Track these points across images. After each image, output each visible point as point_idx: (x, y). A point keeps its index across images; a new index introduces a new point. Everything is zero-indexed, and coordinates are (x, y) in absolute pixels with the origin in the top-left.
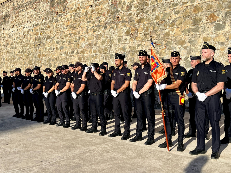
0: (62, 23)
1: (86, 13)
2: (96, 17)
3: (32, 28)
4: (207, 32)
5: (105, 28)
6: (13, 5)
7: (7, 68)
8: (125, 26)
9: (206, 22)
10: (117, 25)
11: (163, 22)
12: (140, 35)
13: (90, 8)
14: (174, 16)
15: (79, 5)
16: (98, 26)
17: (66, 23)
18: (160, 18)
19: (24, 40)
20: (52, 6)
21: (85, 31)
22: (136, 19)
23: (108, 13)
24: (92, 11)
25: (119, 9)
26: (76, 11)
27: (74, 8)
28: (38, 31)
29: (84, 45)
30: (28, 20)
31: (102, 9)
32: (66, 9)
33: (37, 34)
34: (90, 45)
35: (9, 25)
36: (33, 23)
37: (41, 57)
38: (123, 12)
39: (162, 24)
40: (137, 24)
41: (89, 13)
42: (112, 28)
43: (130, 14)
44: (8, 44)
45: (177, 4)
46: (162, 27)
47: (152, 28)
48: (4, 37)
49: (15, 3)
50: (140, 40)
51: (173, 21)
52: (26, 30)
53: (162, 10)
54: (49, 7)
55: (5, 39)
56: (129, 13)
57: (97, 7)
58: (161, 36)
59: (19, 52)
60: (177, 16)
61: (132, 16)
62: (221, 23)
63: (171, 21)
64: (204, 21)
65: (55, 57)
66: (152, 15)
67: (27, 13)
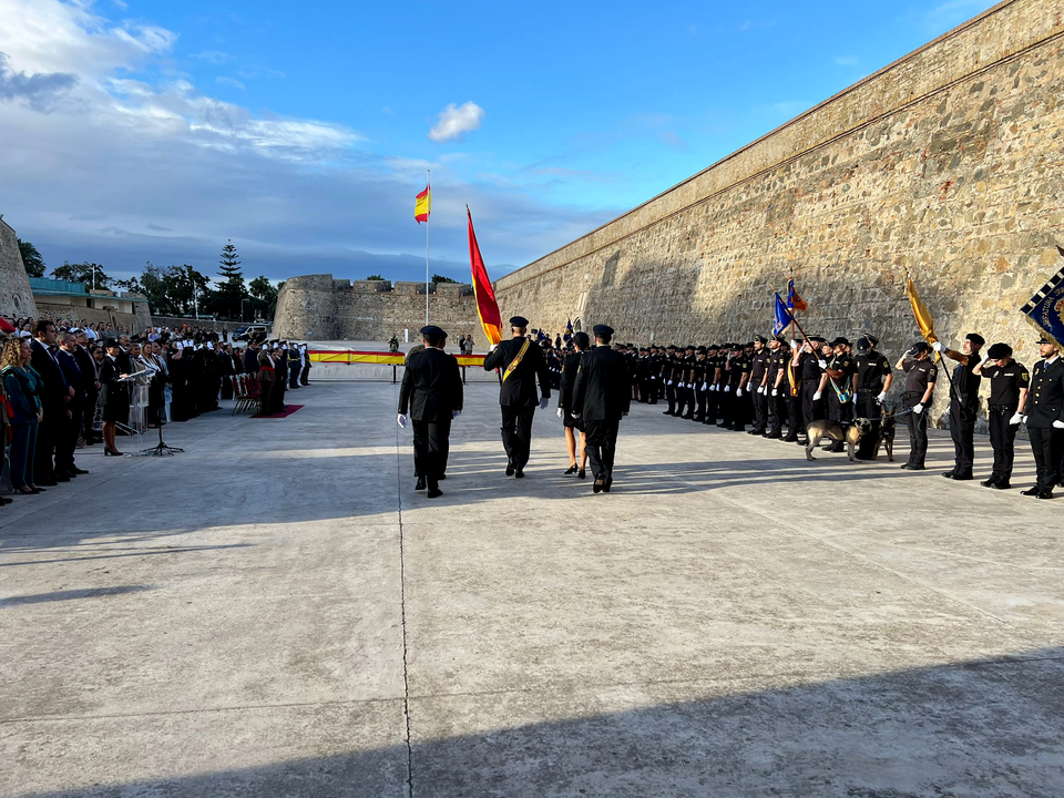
0: (781, 255)
1: (822, 238)
2: (836, 247)
3: (732, 262)
4: (989, 291)
5: (847, 270)
6: (707, 211)
7: (684, 338)
8: (876, 269)
9: (992, 271)
10: (865, 265)
11: (931, 266)
12: (897, 288)
13: (829, 230)
14: (949, 257)
15: (812, 222)
16: (836, 265)
17: (788, 256)
18: (930, 258)
19: (718, 285)
20: (770, 219)
21: (815, 273)
22: (894, 257)
23: (854, 241)
24: (831, 236)
25: (872, 235)
26: (806, 233)
27: (804, 227)
28: (742, 269)
29: (810, 301)
30: (729, 244)
31: (847, 232)
32: (792, 229)
33: (739, 274)
34: (819, 300)
35: (696, 252)
36: (736, 251)
37: (741, 320)
38: (876, 244)
39: (930, 269)
40: (894, 266)
41: (826, 239)
42: (856, 271)
43: (887, 247)
44: (690, 292)
45: (956, 235)
46: (930, 275)
47: (915, 276)
48: (685, 277)
49: (711, 208)
50: (894, 297)
51: (947, 266)
52: (723, 264)
53: (934, 243)
54: (764, 220)
55: (687, 280)
56: (886, 244)
57: (839, 228)
58: (926, 292)
59: (706, 309)
60: (953, 256)
61: (889, 251)
62: (1011, 275)
63: (943, 266)
64: (989, 270)
66: (919, 252)
67: (728, 232)
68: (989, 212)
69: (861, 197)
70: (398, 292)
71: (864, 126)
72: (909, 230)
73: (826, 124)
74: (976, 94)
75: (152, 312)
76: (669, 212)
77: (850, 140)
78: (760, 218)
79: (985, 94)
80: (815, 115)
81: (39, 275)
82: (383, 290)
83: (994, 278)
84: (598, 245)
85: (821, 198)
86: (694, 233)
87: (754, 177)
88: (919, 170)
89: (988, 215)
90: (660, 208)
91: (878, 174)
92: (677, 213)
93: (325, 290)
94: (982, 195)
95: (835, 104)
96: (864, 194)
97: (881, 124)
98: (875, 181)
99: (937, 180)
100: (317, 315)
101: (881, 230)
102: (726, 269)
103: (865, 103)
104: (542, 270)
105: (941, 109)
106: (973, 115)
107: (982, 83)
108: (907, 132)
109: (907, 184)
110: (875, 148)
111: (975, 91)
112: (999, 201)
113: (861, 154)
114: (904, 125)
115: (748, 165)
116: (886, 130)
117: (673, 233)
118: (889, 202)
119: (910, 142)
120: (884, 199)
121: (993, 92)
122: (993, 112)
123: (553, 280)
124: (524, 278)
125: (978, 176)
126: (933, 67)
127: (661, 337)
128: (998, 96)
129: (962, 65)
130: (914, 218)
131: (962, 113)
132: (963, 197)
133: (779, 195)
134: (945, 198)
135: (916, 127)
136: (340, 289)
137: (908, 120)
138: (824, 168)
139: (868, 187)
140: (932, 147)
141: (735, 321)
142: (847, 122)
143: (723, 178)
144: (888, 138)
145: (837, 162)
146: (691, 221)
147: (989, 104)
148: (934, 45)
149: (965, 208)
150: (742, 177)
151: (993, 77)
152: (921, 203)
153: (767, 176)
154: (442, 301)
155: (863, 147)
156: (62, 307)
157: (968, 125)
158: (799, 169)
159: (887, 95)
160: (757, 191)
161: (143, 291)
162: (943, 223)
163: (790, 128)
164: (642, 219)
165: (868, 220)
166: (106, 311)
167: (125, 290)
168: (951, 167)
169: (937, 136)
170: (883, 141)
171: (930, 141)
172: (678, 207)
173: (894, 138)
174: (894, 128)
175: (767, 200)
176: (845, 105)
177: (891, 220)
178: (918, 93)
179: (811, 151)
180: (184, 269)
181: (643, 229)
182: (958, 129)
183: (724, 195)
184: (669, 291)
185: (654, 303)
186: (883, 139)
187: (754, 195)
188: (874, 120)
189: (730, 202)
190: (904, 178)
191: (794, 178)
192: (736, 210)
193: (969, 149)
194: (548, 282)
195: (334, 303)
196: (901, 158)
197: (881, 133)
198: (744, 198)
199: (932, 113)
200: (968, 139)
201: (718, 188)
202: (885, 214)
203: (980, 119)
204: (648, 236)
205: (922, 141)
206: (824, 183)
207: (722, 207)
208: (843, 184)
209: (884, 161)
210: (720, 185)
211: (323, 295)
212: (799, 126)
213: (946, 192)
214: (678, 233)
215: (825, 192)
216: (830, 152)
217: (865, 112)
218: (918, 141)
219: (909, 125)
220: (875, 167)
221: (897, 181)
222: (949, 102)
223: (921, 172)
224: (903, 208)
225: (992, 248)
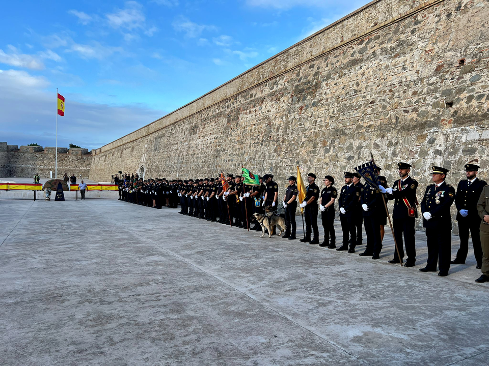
0: (234, 138)
1: (251, 130)
2: (257, 135)
3: (213, 141)
4: (320, 154)
5: (262, 145)
6: (201, 117)
7: (193, 176)
8: (274, 145)
9: (321, 146)
10: (269, 143)
11: (297, 142)
12: (283, 153)
13: (254, 127)
14: (303, 140)
15: (247, 123)
16: (257, 143)
17: (237, 138)
18: (295, 140)
19: (207, 151)
20: (229, 121)
21: (248, 147)
22: (281, 139)
23: (265, 132)
24: (255, 130)
25: (272, 130)
26: (244, 128)
27: (243, 125)
28: (217, 144)
29: (247, 159)
30: (211, 132)
31: (261, 128)
32: (238, 126)
33: (216, 146)
34: (251, 158)
35: (197, 135)
36: (214, 136)
37: (218, 167)
38: (274, 133)
39: (296, 145)
40: (281, 144)
42: (266, 146)
43: (278, 135)
44: (195, 154)
45: (306, 130)
46: (296, 148)
47: (290, 148)
48: (192, 147)
49: (203, 116)
50: (282, 157)
51: (303, 143)
52: (209, 141)
53: (297, 133)
54: (226, 122)
55: (193, 149)
56: (278, 133)
57: (258, 126)
58: (295, 155)
59: (202, 162)
60: (305, 139)
62: (328, 147)
63: (301, 143)
64: (319, 145)
65: (227, 168)
66: (291, 137)
67: (211, 126)
68: (319, 120)
69: (267, 112)
70: (46, 152)
71: (267, 81)
72: (287, 127)
73: (252, 79)
74: (311, 69)
76: (184, 116)
77: (262, 87)
78: (224, 121)
79: (315, 69)
80: (246, 75)
82: (37, 151)
83: (322, 149)
84: (151, 131)
85: (250, 112)
86: (196, 127)
87: (221, 102)
88: (290, 101)
89: (318, 121)
90: (180, 114)
91: (273, 102)
92: (188, 117)
94: (316, 113)
95: (255, 71)
96: (268, 111)
97: (274, 80)
98: (272, 105)
99: (297, 106)
101: (276, 127)
102: (210, 144)
103: (267, 71)
104: (124, 142)
105: (298, 75)
106: (310, 78)
107: (314, 65)
108: (285, 84)
109: (285, 107)
110: (272, 91)
111: (311, 68)
112: (322, 115)
113: (266, 93)
114: (283, 81)
115: (218, 96)
116: (276, 83)
117: (186, 126)
118: (278, 115)
119: (286, 89)
120: (277, 113)
121: (318, 68)
122: (318, 77)
123: (130, 147)
124: (115, 146)
125: (314, 104)
126: (294, 57)
127: (182, 175)
128: (320, 70)
129: (306, 57)
130: (289, 123)
131: (306, 77)
132: (308, 113)
133: (232, 110)
134: (301, 114)
135: (288, 82)
136: (12, 150)
137: (285, 79)
138: (251, 99)
139: (269, 108)
140: (295, 91)
141: (215, 168)
142: (260, 78)
143: (208, 102)
144: (277, 87)
145: (257, 96)
146: (195, 121)
147: (317, 73)
148: (294, 47)
149: (309, 118)
150: (216, 102)
151: (318, 62)
152: (291, 116)
153: (227, 102)
154: (72, 157)
155: (267, 90)
157: (309, 82)
158: (241, 99)
159: (276, 68)
160: (223, 109)
162: (300, 125)
163: (236, 80)
164: (172, 119)
165: (270, 123)
168: (302, 101)
169: (297, 86)
170: (275, 88)
171: (294, 89)
172: (188, 115)
173: (280, 87)
174: (280, 82)
175: (227, 112)
176: (259, 71)
177: (279, 123)
178: (289, 68)
179: (245, 91)
181: (172, 124)
182: (305, 83)
183: (209, 110)
184: (185, 153)
185: (178, 159)
186: (275, 87)
187: (222, 110)
188: (271, 79)
189: (211, 113)
190: (284, 104)
191: (239, 103)
192: (214, 117)
193: (310, 93)
194: (127, 148)
195: (8, 157)
196: (282, 96)
197: (274, 84)
198: (217, 111)
199: (294, 77)
200: (309, 88)
201: (206, 106)
202: (277, 120)
203: (313, 80)
204: (175, 127)
205: (291, 89)
206: (251, 106)
207: (208, 115)
208: (259, 106)
209: (276, 96)
210: (207, 105)
212: (240, 79)
213: (301, 111)
214: (188, 126)
215: (252, 110)
216: (254, 92)
217: (267, 75)
218: (289, 88)
219: (285, 81)
220: (272, 99)
221: (281, 106)
222: (301, 72)
223: (291, 102)
224: (284, 118)
225: (321, 136)
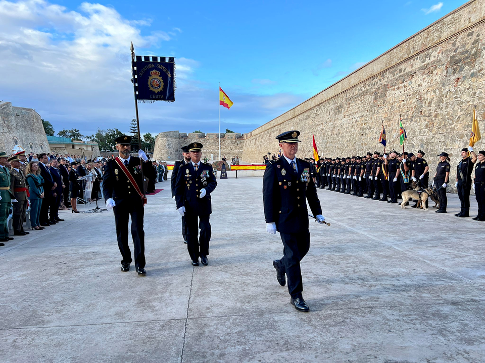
0: (381, 115)
1: (400, 106)
2: (406, 111)
3: (358, 119)
5: (412, 121)
6: (346, 96)
8: (425, 120)
9: (480, 119)
10: (420, 119)
11: (451, 118)
12: (435, 128)
13: (403, 103)
14: (459, 113)
15: (395, 99)
16: (407, 119)
17: (384, 116)
18: (450, 114)
19: (352, 130)
20: (375, 99)
21: (396, 123)
22: (434, 114)
23: (415, 108)
24: (404, 105)
25: (423, 104)
26: (392, 104)
27: (391, 102)
28: (363, 122)
29: (395, 136)
30: (357, 111)
31: (411, 103)
32: (385, 103)
33: (362, 125)
35: (342, 115)
36: (360, 114)
37: (363, 145)
38: (425, 108)
40: (433, 119)
41: (402, 107)
42: (416, 121)
43: (430, 110)
44: (339, 133)
45: (463, 103)
46: (450, 122)
47: (444, 123)
48: (337, 127)
49: (348, 95)
50: (434, 132)
51: (459, 117)
52: (354, 120)
53: (452, 107)
54: (373, 99)
55: (338, 128)
56: (430, 108)
57: (407, 102)
58: (449, 130)
59: (347, 141)
60: (462, 113)
63: (457, 118)
65: (373, 146)
66: (445, 112)
67: (356, 105)
68: (478, 92)
69: (417, 87)
70: (208, 138)
71: (418, 54)
72: (441, 101)
73: (401, 54)
74: (470, 37)
75: (100, 150)
76: (329, 97)
77: (412, 61)
78: (371, 98)
79: (474, 37)
80: (395, 50)
81: (52, 135)
82: (201, 137)
83: (481, 123)
84: (297, 113)
85: (399, 88)
86: (341, 106)
87: (367, 80)
88: (444, 73)
89: (477, 93)
90: (325, 95)
91: (425, 76)
92: (333, 97)
93: (176, 138)
94: (474, 84)
95: (404, 45)
96: (419, 86)
97: (426, 53)
98: (424, 79)
99: (453, 78)
100: (172, 149)
101: (427, 102)
102: (356, 122)
103: (418, 44)
104: (272, 126)
105: (454, 44)
106: (469, 47)
107: (473, 32)
108: (438, 56)
109: (439, 80)
110: (424, 64)
111: (469, 36)
112: (482, 86)
113: (417, 67)
114: (436, 53)
115: (364, 74)
116: (428, 56)
117: (331, 107)
118: (431, 89)
119: (440, 60)
120: (429, 87)
121: (478, 36)
122: (478, 45)
123: (277, 130)
124: (265, 129)
125: (473, 75)
126: (449, 26)
127: (327, 154)
128: (481, 37)
129: (463, 24)
130: (443, 96)
131: (464, 46)
132: (465, 85)
133: (379, 87)
134: (457, 86)
135: (442, 54)
136: (182, 137)
137: (438, 50)
138: (400, 74)
139: (421, 82)
140: (450, 62)
141: (361, 146)
142: (410, 52)
143: (353, 81)
144: (429, 59)
145: (406, 71)
146: (339, 101)
147: (476, 41)
148: (449, 15)
149: (466, 90)
150: (362, 80)
151: (478, 29)
152: (445, 89)
153: (374, 79)
154: (228, 141)
155: (418, 64)
156: (61, 149)
157: (467, 51)
158: (388, 75)
159: (428, 39)
160: (369, 86)
161: (96, 141)
162: (456, 98)
163: (384, 56)
164: (317, 101)
165: (421, 98)
166: (80, 150)
167: (89, 140)
168: (459, 72)
169: (452, 57)
170: (427, 61)
171: (449, 60)
172: (333, 95)
173: (432, 59)
174: (432, 54)
175: (374, 90)
176: (409, 45)
177: (432, 97)
178: (443, 38)
179: (393, 67)
180: (115, 130)
181: (317, 105)
182: (462, 53)
183: (354, 88)
184: (330, 133)
185: (323, 139)
186: (427, 60)
187: (368, 88)
188: (423, 51)
189: (357, 91)
190: (437, 77)
191: (386, 79)
192: (360, 95)
193: (467, 63)
194: (275, 131)
195: (179, 143)
196: (436, 68)
197: (426, 57)
198: (363, 89)
199: (450, 47)
200: (467, 58)
201: (351, 86)
202: (429, 94)
203: (472, 49)
204: (320, 108)
205: (445, 60)
206: (400, 81)
207: (353, 94)
208: (409, 81)
209: (428, 70)
210: (352, 84)
211: (175, 140)
212: (388, 55)
213: (457, 83)
214: (333, 107)
215: (401, 85)
216: (403, 66)
217: (418, 48)
218: (443, 60)
219: (439, 53)
220: (424, 73)
221: (434, 79)
222: (457, 41)
223: (445, 74)
224: (437, 91)
225: (480, 108)
